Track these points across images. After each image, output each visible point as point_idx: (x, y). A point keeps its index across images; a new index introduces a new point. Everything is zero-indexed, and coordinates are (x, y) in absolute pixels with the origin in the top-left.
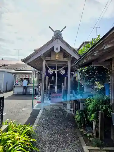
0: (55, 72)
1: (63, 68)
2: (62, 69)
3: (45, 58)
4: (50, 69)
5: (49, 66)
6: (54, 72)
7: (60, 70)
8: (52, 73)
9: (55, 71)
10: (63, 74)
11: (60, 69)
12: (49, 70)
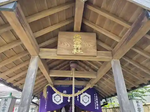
0: (67, 98)
1: (85, 89)
2: (84, 92)
3: (39, 52)
4: (57, 92)
5: (55, 86)
6: (65, 99)
7: (79, 95)
8: (62, 101)
9: (69, 96)
10: (86, 105)
11: (79, 92)
12: (54, 95)
